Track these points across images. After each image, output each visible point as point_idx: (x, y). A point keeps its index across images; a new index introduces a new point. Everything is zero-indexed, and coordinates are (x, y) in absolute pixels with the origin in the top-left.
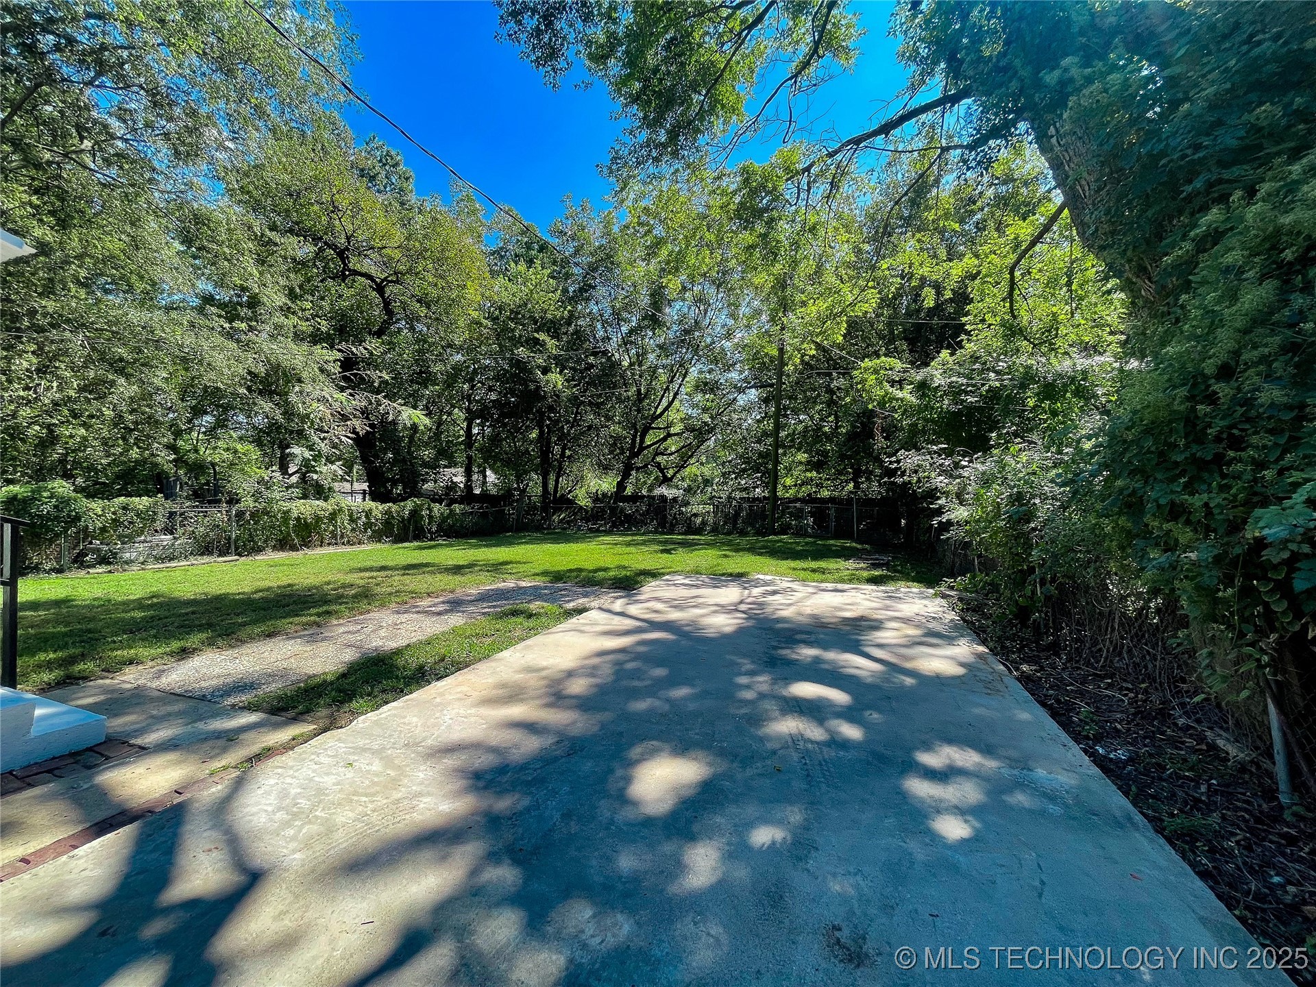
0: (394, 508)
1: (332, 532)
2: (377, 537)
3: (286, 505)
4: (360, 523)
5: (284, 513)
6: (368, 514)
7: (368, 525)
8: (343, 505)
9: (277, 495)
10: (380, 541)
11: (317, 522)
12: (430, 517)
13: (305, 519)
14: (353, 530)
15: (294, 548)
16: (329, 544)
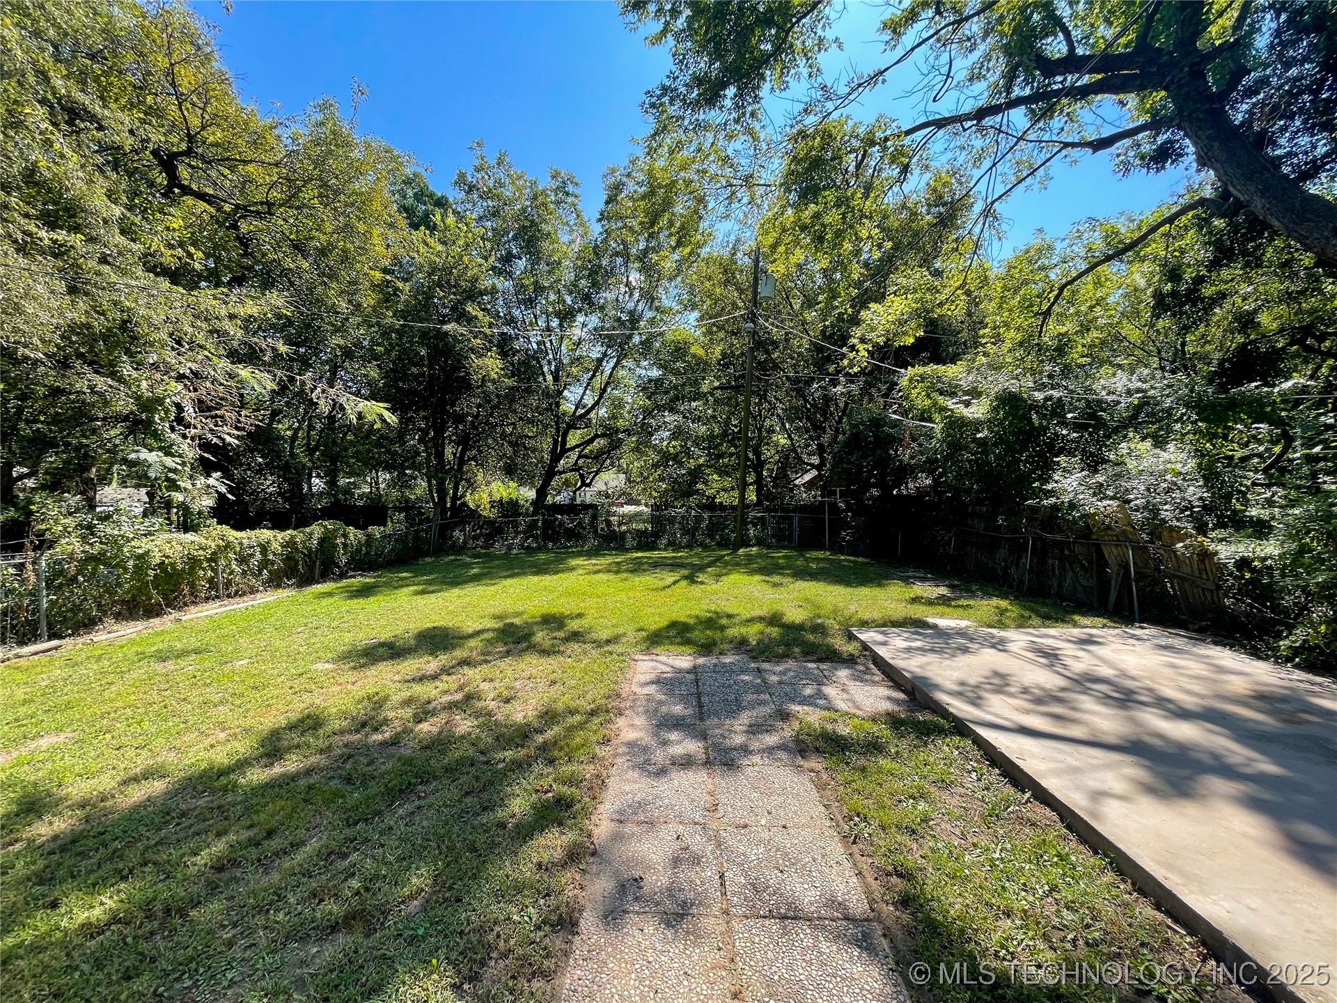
0: (298, 536)
1: (210, 581)
2: (275, 581)
3: (143, 545)
4: (254, 562)
5: (140, 557)
6: (264, 548)
7: (265, 563)
8: (231, 539)
9: (127, 530)
10: (278, 586)
11: (192, 568)
12: (345, 545)
13: (173, 565)
14: (244, 573)
15: (152, 612)
16: (207, 599)
